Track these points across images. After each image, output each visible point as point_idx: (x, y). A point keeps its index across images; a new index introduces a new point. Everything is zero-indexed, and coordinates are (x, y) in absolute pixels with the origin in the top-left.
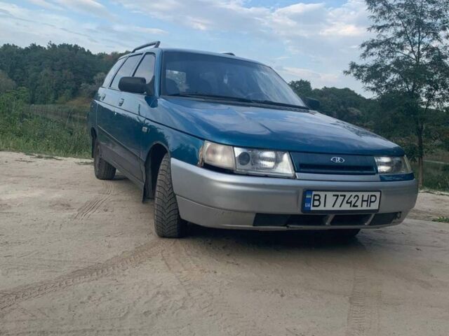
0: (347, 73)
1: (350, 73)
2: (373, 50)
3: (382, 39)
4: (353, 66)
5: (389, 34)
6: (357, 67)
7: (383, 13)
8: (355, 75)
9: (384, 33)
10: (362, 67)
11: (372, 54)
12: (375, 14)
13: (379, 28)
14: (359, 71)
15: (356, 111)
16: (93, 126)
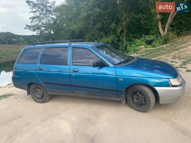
0: (25, 28)
1: (26, 28)
2: (34, 20)
3: (36, 16)
4: (27, 26)
5: (38, 14)
6: (29, 26)
7: (34, 7)
8: (29, 29)
9: (36, 14)
10: (31, 26)
12: (31, 7)
13: (33, 12)
14: (30, 27)
15: (14, 40)
16: (32, 82)
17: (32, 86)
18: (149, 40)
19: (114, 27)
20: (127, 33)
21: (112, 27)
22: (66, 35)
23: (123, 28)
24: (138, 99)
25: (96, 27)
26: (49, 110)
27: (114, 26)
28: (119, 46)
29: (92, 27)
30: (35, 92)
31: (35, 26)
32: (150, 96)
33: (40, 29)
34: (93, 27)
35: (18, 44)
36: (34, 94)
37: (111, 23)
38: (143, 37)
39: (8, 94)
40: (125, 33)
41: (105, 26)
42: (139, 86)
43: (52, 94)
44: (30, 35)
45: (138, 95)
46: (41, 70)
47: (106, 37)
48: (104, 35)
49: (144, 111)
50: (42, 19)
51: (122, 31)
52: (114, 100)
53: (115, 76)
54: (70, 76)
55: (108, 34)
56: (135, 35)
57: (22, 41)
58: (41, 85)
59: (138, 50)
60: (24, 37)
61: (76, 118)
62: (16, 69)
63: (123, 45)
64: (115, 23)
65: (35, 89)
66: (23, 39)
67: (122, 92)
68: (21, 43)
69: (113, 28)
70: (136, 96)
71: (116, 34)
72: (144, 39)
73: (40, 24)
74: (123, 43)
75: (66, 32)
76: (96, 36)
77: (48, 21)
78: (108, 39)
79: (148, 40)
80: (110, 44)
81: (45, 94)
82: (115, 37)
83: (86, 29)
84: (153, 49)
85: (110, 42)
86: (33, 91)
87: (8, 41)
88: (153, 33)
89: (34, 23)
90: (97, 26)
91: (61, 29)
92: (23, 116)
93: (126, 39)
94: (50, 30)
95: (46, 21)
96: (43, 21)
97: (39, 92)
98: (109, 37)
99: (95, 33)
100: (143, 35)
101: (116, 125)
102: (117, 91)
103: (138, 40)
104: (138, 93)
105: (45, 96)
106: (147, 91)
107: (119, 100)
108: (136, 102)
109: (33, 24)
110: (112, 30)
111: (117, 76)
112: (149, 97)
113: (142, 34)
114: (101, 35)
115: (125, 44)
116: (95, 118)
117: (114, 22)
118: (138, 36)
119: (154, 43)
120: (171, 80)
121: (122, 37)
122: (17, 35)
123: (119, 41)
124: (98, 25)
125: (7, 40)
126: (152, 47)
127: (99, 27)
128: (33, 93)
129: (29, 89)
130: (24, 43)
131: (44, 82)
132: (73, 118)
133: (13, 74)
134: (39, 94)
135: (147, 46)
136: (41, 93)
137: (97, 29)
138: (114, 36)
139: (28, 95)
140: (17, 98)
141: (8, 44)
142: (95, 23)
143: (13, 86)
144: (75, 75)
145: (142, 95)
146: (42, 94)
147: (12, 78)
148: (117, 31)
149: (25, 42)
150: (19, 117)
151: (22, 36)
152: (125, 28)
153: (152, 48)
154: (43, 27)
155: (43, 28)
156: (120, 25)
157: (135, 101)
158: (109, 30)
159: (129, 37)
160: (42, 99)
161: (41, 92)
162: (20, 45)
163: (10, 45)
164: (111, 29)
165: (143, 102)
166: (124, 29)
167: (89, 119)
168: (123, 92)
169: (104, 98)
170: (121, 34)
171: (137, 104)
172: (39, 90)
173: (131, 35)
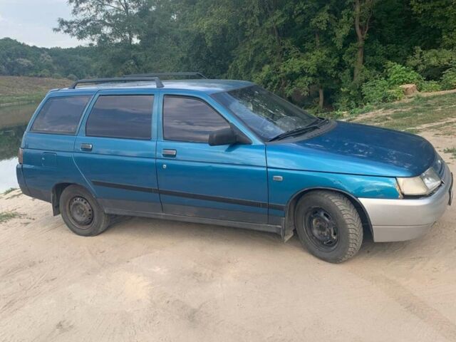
0: (56, 30)
1: (59, 30)
2: (82, 6)
4: (62, 23)
6: (66, 23)
8: (65, 31)
10: (72, 23)
11: (82, 10)
14: (69, 27)
15: (25, 62)
16: (65, 181)
17: (64, 192)
18: (437, 64)
19: (328, 23)
20: (366, 41)
21: (318, 24)
22: (174, 50)
23: (354, 26)
24: (321, 228)
25: (268, 24)
26: (103, 252)
27: (325, 22)
28: (340, 82)
29: (258, 25)
30: (71, 207)
31: (84, 22)
32: (347, 221)
33: (100, 32)
34: (261, 25)
35: (36, 76)
36: (70, 212)
37: (317, 10)
38: (417, 55)
39: (5, 214)
40: (361, 43)
41: (298, 19)
42: (323, 196)
43: (113, 212)
44: (71, 49)
45: (321, 220)
46: (87, 150)
47: (299, 56)
48: (294, 49)
49: (336, 261)
50: (106, 3)
51: (352, 37)
52: (261, 229)
53: (265, 169)
54: (158, 167)
55: (308, 45)
56: (392, 48)
57: (49, 67)
58: (87, 190)
59: (394, 98)
60: (55, 52)
61: (166, 270)
62: (26, 147)
63: (352, 80)
64: (329, 12)
65: (72, 200)
66: (51, 60)
67: (280, 208)
68: (46, 72)
69: (324, 27)
70: (317, 221)
71: (333, 44)
72: (419, 61)
73: (100, 16)
74: (352, 75)
75: (176, 40)
76: (268, 52)
77: (122, 7)
78: (306, 62)
79: (434, 67)
80: (314, 76)
81: (95, 213)
82: (329, 56)
83: (237, 29)
84: (440, 96)
85: (312, 70)
86: (67, 206)
87: (8, 67)
88: (450, 41)
89: (83, 13)
90: (271, 19)
91: (162, 32)
92: (40, 262)
93: (364, 61)
94: (128, 35)
95: (116, 6)
96: (107, 8)
97: (82, 206)
98: (308, 54)
99: (266, 41)
100: (418, 49)
101: (256, 287)
102: (270, 207)
103: (398, 67)
104: (322, 214)
105: (96, 217)
106: (341, 208)
107: (275, 231)
108: (318, 237)
109: (80, 17)
110: (320, 32)
111: (269, 170)
112: (344, 224)
113: (416, 44)
114: (284, 49)
115: (358, 78)
116: (210, 271)
117: (328, 7)
118: (403, 50)
119: (448, 75)
120: (401, 180)
121: (352, 55)
122: (34, 47)
123: (341, 66)
124: (275, 18)
125: (4, 64)
126: (444, 89)
127: (278, 23)
128: (67, 209)
129: (58, 200)
130: (52, 71)
131: (94, 182)
132: (158, 269)
133: (19, 161)
134: (82, 212)
135: (425, 84)
136: (88, 210)
137: (271, 31)
138: (326, 51)
139: (54, 215)
140: (27, 223)
141: (8, 74)
142: (266, 12)
143: (18, 196)
144: (168, 165)
145: (329, 219)
146: (89, 213)
147: (18, 169)
148: (334, 35)
149: (55, 68)
150: (32, 265)
151: (47, 50)
152: (361, 27)
153: (442, 93)
154: (108, 25)
155: (107, 30)
156: (345, 18)
157: (316, 232)
158: (309, 33)
159: (374, 54)
160: (89, 225)
161: (86, 207)
162: (41, 76)
163: (14, 77)
164: (318, 30)
165: (332, 235)
166: (358, 29)
167: (196, 273)
168: (283, 210)
169: (237, 224)
170: (345, 45)
171: (319, 241)
172: (83, 203)
173: (381, 49)
